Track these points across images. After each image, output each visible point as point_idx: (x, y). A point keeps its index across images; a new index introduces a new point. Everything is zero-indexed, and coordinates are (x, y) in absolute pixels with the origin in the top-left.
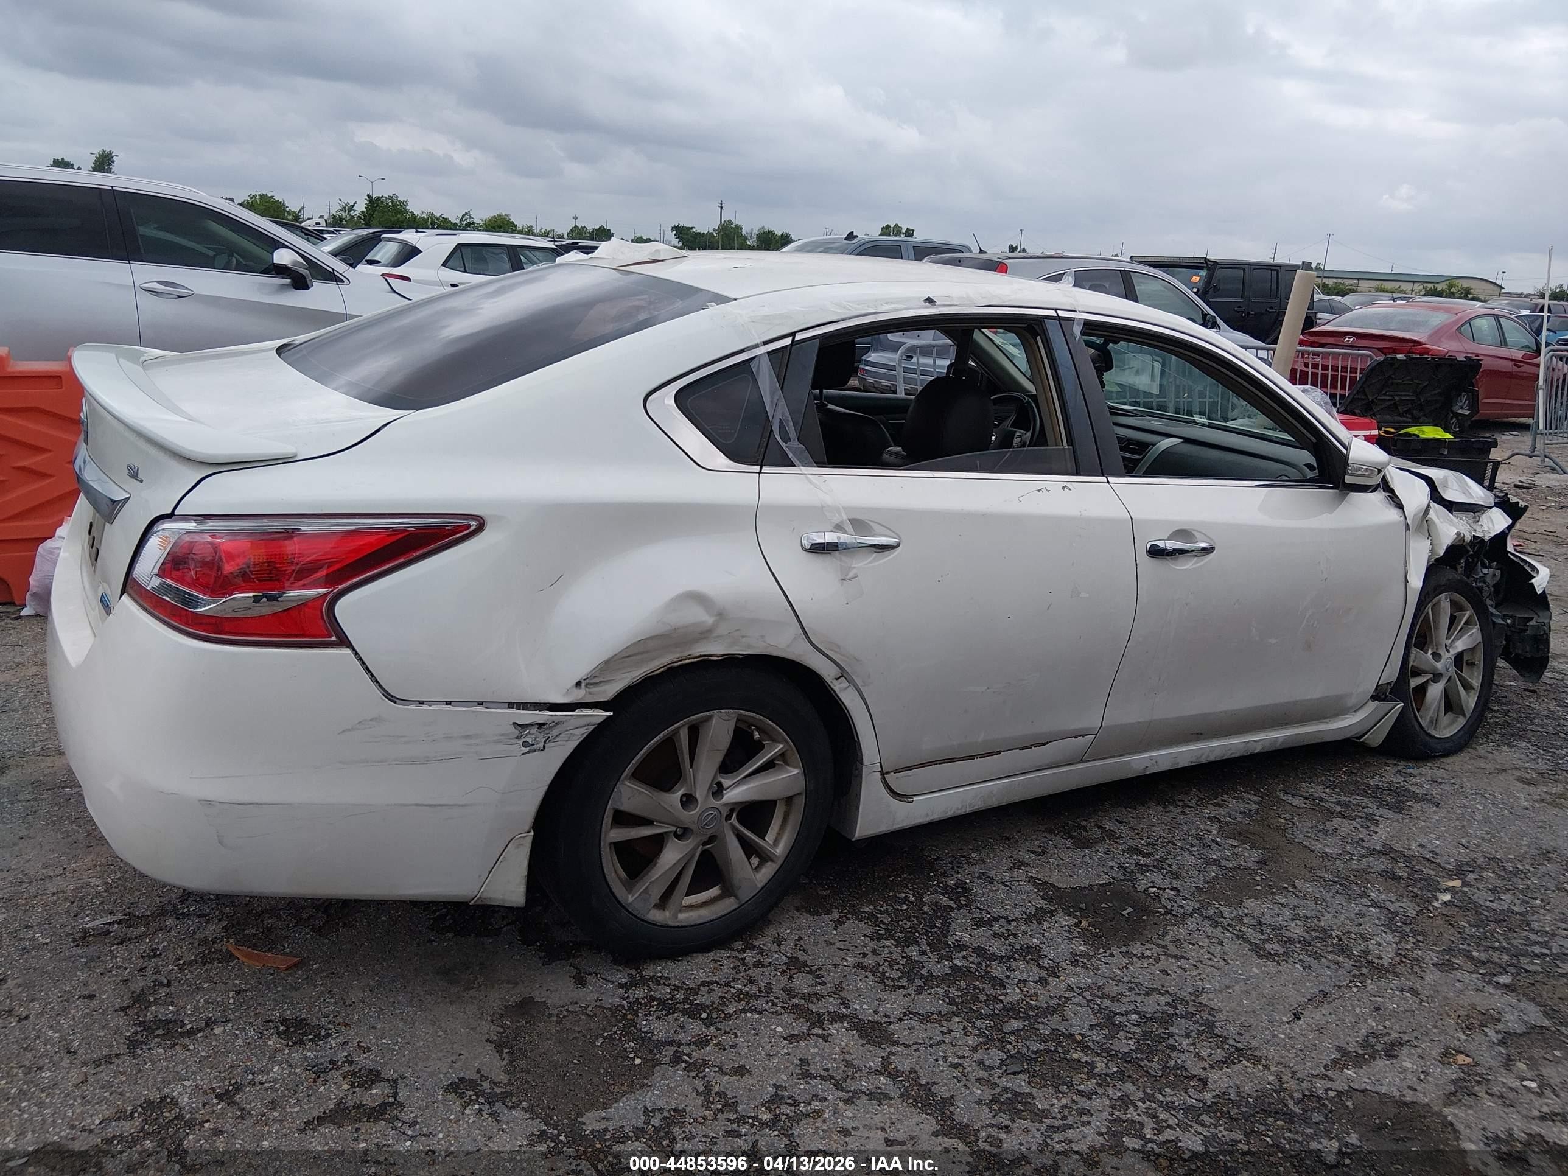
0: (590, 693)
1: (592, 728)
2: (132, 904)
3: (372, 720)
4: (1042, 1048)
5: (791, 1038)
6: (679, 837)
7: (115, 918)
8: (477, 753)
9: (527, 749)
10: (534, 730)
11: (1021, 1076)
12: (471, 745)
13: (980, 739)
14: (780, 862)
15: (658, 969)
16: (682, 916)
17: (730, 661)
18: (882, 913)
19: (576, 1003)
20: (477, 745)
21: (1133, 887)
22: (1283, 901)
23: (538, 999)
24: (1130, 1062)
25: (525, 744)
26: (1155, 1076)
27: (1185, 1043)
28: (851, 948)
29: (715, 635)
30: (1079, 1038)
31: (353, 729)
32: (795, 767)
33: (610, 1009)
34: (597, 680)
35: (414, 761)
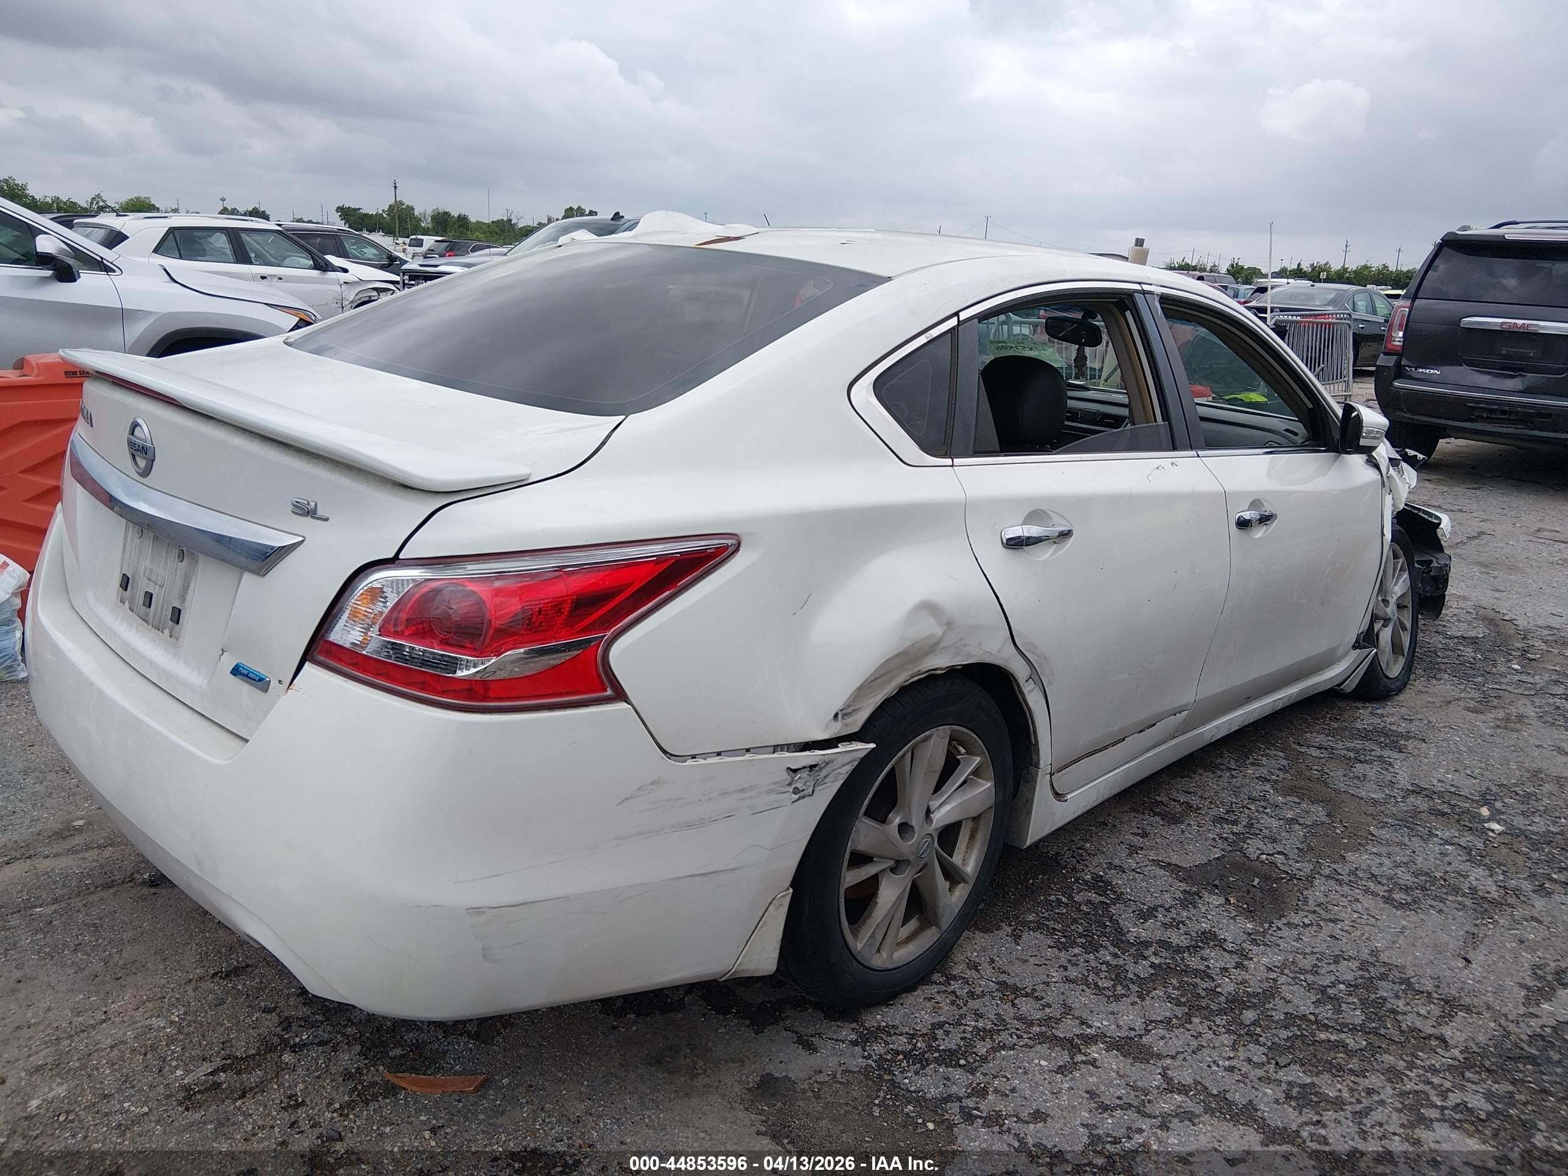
0: (846, 725)
1: (856, 763)
2: (223, 1043)
3: (652, 783)
4: (1290, 1034)
5: (1060, 1070)
6: (893, 870)
7: (214, 1066)
8: (749, 807)
9: (797, 796)
10: (805, 774)
11: (1292, 1066)
12: (744, 799)
13: (1117, 728)
14: (972, 882)
15: (877, 1018)
16: (896, 955)
17: (953, 672)
18: (1047, 919)
19: (821, 1072)
20: (750, 798)
21: (1245, 857)
22: (1374, 850)
23: (776, 1075)
24: (1370, 1032)
25: (796, 791)
26: (1401, 1043)
27: (1401, 1003)
28: (1047, 962)
29: (942, 645)
30: (1312, 1017)
31: (632, 797)
32: (987, 780)
33: (859, 1071)
34: (849, 710)
35: (689, 826)
